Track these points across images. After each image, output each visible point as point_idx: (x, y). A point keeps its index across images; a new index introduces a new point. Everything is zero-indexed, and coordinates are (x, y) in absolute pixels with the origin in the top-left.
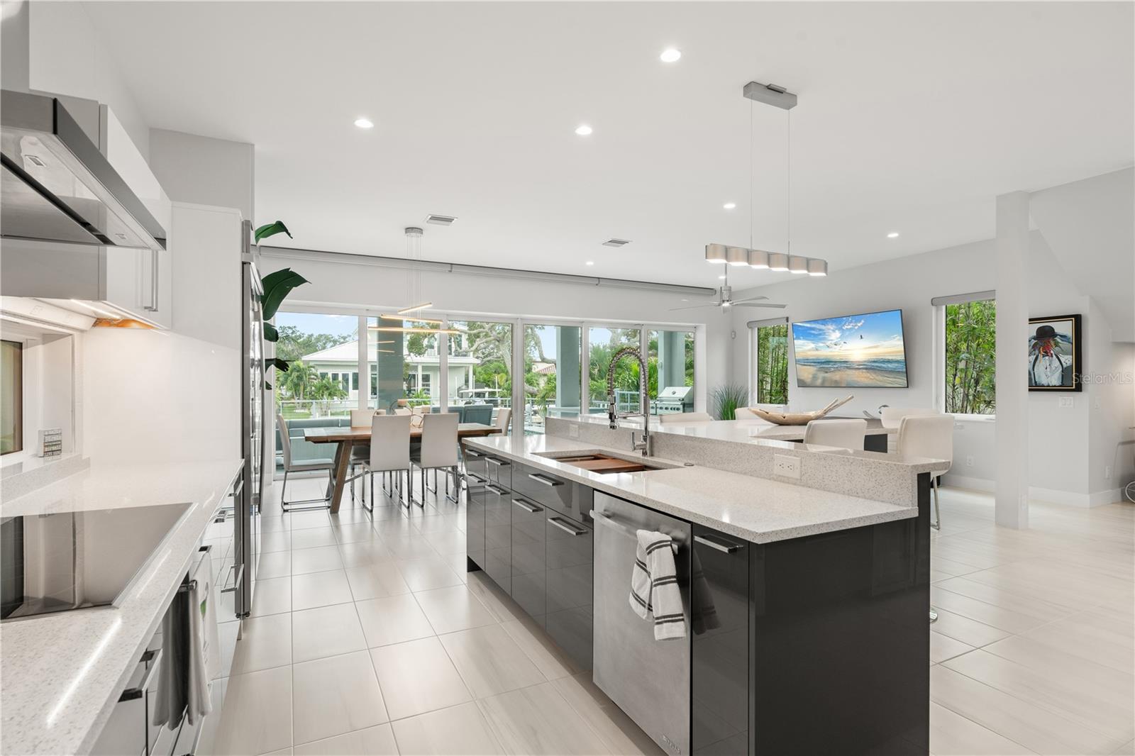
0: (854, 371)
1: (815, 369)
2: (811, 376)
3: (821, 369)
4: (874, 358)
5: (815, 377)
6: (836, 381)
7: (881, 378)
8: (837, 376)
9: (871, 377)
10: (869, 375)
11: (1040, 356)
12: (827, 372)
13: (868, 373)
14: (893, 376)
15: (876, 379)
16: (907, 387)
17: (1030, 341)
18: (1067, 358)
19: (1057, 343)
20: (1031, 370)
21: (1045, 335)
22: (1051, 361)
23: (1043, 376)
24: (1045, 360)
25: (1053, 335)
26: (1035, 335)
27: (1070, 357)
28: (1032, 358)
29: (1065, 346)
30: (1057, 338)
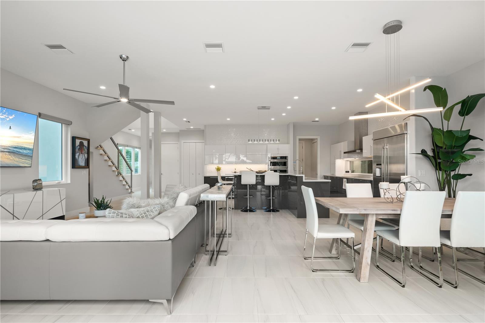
4: (15, 145)
7: (17, 159)
10: (10, 157)
11: (80, 154)
13: (9, 155)
14: (25, 159)
15: (15, 161)
16: (31, 167)
17: (77, 147)
18: (86, 155)
19: (84, 149)
20: (78, 159)
21: (81, 144)
22: (83, 156)
23: (81, 162)
24: (81, 156)
25: (83, 145)
26: (79, 144)
27: (87, 155)
28: (78, 154)
29: (86, 150)
30: (84, 147)
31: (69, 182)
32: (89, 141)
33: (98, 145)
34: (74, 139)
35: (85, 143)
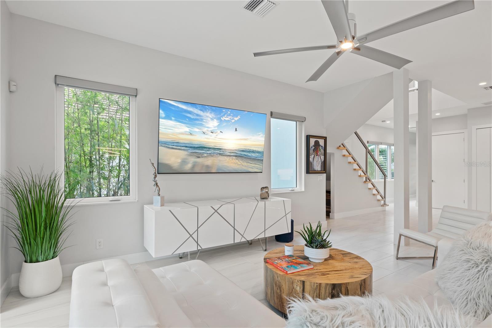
0: (226, 158)
1: (185, 153)
2: (179, 161)
3: (192, 154)
4: (243, 148)
5: (184, 162)
6: (208, 167)
7: (245, 164)
8: (209, 161)
9: (239, 163)
10: (237, 161)
11: (315, 155)
12: (199, 157)
13: (237, 159)
14: (254, 163)
15: (243, 165)
16: (262, 172)
17: (312, 147)
18: (322, 157)
19: (320, 149)
20: (312, 162)
21: (317, 144)
22: (318, 158)
23: (316, 166)
24: (316, 158)
25: (319, 145)
26: (314, 144)
27: (323, 157)
28: (313, 156)
29: (322, 151)
30: (320, 147)
31: (303, 190)
32: (325, 139)
33: (340, 144)
34: (308, 138)
35: (322, 142)
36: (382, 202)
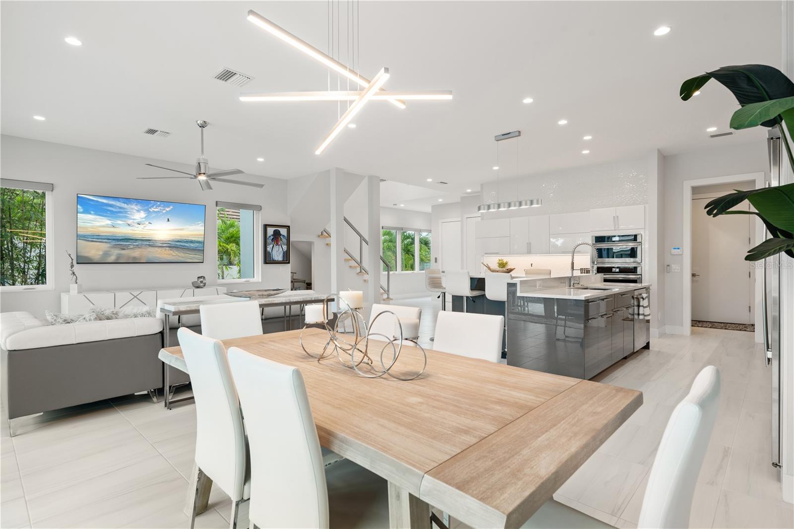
0: (156, 249)
1: (108, 245)
2: (101, 253)
3: (115, 247)
4: (178, 238)
5: (106, 254)
6: (134, 258)
7: (182, 255)
8: (136, 253)
9: (174, 254)
10: (172, 252)
11: (275, 245)
12: (124, 249)
13: (171, 250)
14: (193, 253)
15: (178, 256)
16: (203, 262)
17: (270, 237)
18: (285, 248)
19: (281, 239)
20: (271, 252)
21: (277, 234)
22: (279, 248)
23: (276, 256)
24: (276, 248)
25: (280, 235)
26: (272, 233)
27: (286, 246)
28: (272, 246)
29: (285, 241)
30: (282, 237)
31: (260, 281)
32: (288, 227)
33: (322, 230)
34: (266, 227)
35: (283, 232)
36: (385, 296)
